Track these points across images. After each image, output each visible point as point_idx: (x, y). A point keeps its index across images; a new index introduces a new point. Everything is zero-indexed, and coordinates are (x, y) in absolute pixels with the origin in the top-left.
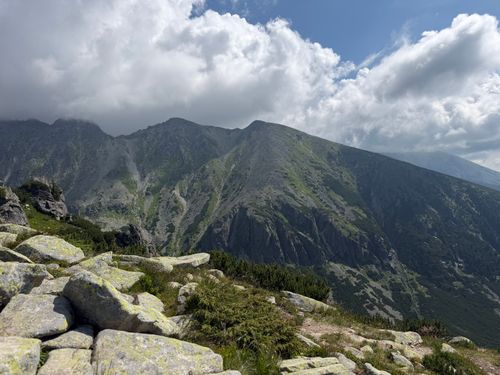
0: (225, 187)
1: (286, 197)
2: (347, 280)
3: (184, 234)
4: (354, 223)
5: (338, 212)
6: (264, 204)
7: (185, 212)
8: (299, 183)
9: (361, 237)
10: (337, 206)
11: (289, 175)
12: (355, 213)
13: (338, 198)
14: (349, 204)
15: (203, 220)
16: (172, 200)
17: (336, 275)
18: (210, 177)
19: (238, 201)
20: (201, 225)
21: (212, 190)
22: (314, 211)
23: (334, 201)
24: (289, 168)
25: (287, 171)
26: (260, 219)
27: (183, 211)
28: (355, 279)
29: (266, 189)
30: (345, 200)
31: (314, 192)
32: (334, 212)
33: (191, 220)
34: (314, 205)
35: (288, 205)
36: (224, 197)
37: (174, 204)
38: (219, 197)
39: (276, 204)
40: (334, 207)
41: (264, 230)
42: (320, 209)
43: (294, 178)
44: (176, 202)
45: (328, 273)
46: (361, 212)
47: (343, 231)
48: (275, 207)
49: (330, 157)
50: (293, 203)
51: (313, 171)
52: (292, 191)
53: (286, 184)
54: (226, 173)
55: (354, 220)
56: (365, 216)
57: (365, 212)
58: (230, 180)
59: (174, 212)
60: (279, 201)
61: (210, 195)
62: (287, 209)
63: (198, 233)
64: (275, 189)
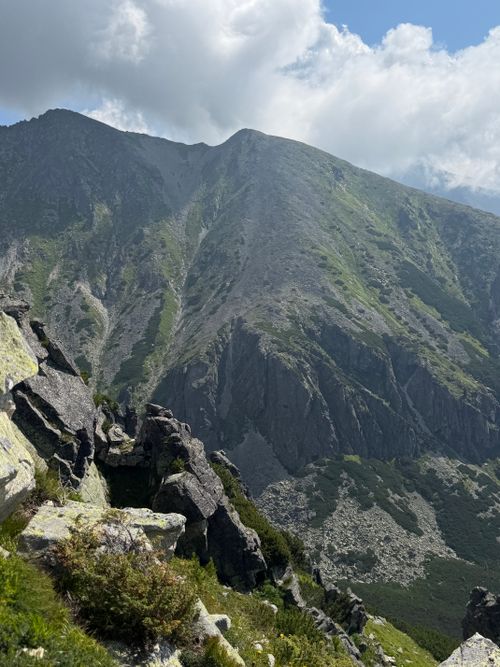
0: (191, 281)
1: (331, 310)
2: (460, 486)
3: (115, 382)
4: (467, 370)
5: (433, 344)
6: (288, 325)
7: (107, 332)
8: (352, 280)
9: (484, 398)
10: (432, 332)
11: (330, 261)
12: (467, 347)
13: (432, 314)
14: (453, 328)
15: (151, 352)
16: (75, 304)
17: (440, 476)
18: (157, 257)
19: (228, 314)
20: (149, 363)
21: (165, 286)
22: (387, 341)
23: (424, 320)
24: (328, 245)
25: (324, 250)
26: (289, 361)
27: (102, 329)
28: (475, 485)
29: (285, 291)
30: (444, 318)
31: (384, 301)
32: (425, 344)
33: (126, 350)
34: (386, 329)
35: (336, 327)
36: (193, 302)
37: (83, 314)
38: (179, 300)
39: (312, 326)
40: (425, 334)
41: (299, 386)
42: (400, 339)
43: (340, 267)
44: (85, 308)
45: (423, 472)
46: (477, 345)
47: (451, 387)
48: (310, 333)
49: (404, 221)
50: (345, 323)
51: (376, 252)
52: (338, 297)
53: (326, 280)
54: (190, 249)
55: (466, 362)
56: (485, 352)
57: (484, 345)
58: (202, 265)
59: (84, 332)
60: (315, 319)
61: (160, 297)
62: (333, 338)
63: (145, 381)
64: (305, 290)
